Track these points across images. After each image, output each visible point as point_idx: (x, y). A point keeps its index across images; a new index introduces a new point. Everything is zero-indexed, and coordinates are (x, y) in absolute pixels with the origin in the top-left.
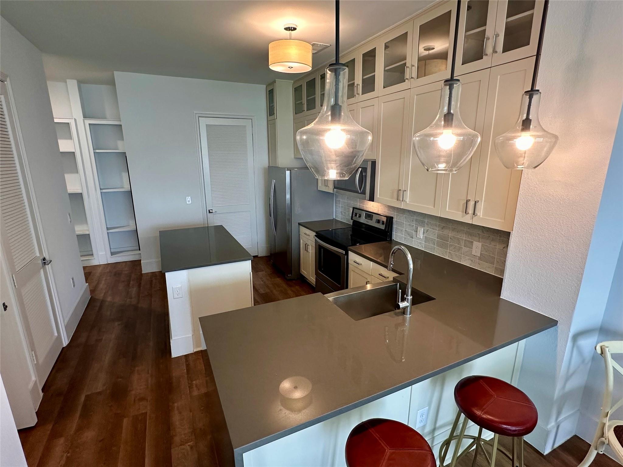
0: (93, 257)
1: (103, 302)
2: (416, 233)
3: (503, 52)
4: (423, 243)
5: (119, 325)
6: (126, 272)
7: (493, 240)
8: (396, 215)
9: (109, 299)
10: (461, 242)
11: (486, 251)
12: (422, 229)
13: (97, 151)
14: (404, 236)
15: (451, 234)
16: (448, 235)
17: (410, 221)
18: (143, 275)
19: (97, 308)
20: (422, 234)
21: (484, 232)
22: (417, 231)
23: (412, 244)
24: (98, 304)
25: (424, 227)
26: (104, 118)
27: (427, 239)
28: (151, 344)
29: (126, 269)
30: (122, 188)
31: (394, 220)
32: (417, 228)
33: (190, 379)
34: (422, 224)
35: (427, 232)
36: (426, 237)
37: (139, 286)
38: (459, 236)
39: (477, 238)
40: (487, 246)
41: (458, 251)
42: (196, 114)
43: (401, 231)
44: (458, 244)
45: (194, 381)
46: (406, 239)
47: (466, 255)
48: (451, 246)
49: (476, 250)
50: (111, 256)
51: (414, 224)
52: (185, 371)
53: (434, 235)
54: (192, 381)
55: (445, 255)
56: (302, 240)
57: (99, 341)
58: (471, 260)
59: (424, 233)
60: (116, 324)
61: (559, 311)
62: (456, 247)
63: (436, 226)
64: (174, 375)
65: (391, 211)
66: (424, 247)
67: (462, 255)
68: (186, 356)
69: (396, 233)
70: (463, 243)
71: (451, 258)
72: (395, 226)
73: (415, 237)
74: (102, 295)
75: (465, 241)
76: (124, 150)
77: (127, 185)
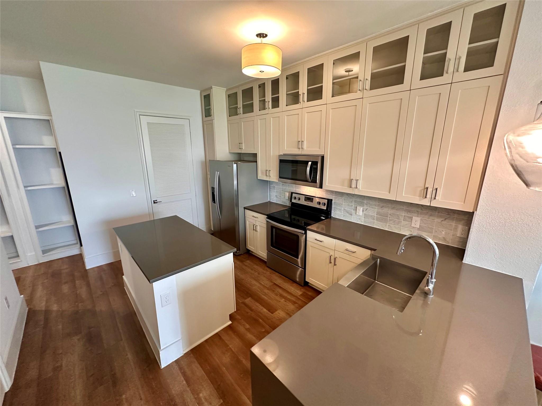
0: (20, 259)
1: (47, 312)
2: (355, 211)
3: (464, 71)
4: (363, 219)
5: (79, 340)
6: (66, 271)
7: (431, 215)
8: (334, 198)
9: (55, 308)
10: (400, 217)
11: (425, 224)
12: (362, 208)
13: (17, 146)
14: (342, 214)
15: (390, 211)
16: (388, 212)
17: (348, 202)
18: (88, 271)
19: (42, 323)
20: (361, 212)
21: (423, 209)
22: (356, 210)
23: (352, 219)
24: (42, 317)
25: (363, 206)
27: (366, 216)
28: (130, 356)
29: (65, 267)
30: (52, 184)
31: (333, 202)
32: (357, 207)
33: (195, 393)
34: (362, 204)
35: (366, 210)
36: (365, 214)
37: (88, 285)
38: (398, 213)
39: (416, 214)
40: (425, 220)
41: (398, 224)
42: (137, 112)
43: (340, 210)
44: (398, 219)
45: (200, 393)
46: (345, 216)
47: (406, 227)
48: (390, 220)
49: (415, 223)
50: (43, 254)
51: (353, 204)
52: (184, 382)
53: (374, 212)
54: (198, 394)
55: (384, 227)
56: (248, 221)
57: (57, 369)
58: (410, 231)
59: (363, 211)
60: (75, 338)
61: (524, 271)
62: (396, 221)
63: (376, 205)
64: (173, 392)
65: (329, 195)
66: (363, 222)
67: (402, 227)
68: (177, 361)
69: (335, 211)
70: (402, 219)
71: (391, 230)
72: (333, 206)
73: (355, 214)
74: (44, 304)
75: (404, 216)
76: (57, 145)
77: (59, 182)
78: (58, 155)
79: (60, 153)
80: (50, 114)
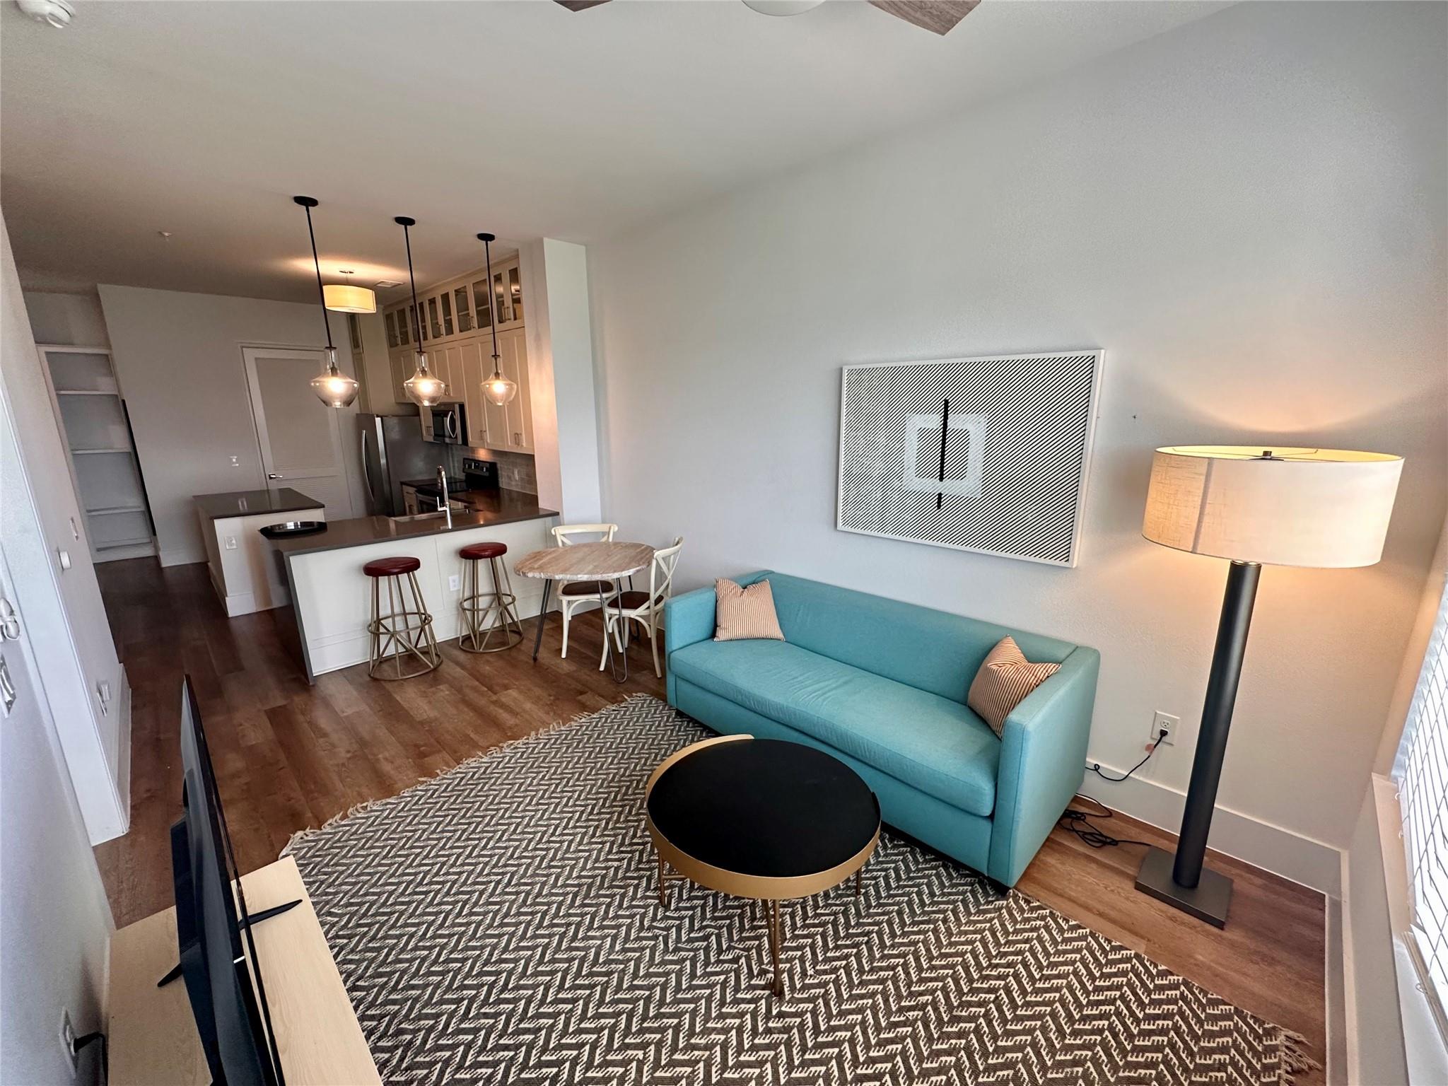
8: (501, 461)
13: (63, 392)
26: (71, 344)
30: (112, 448)
31: (500, 467)
42: (238, 342)
69: (503, 479)
72: (501, 475)
76: (119, 391)
77: (121, 444)
78: (121, 404)
79: (124, 401)
80: (109, 347)
